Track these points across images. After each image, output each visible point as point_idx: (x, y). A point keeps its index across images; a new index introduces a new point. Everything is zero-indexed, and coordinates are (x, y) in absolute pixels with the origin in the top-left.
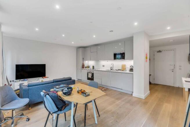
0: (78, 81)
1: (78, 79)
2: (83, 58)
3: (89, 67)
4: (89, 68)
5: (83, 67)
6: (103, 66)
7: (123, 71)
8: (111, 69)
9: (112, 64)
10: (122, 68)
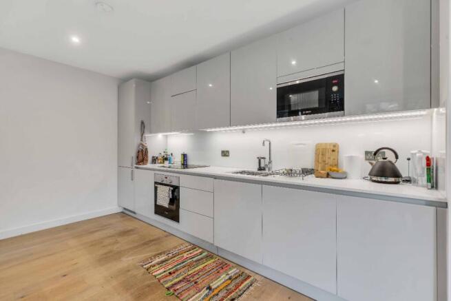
0: (122, 212)
1: (125, 209)
2: (142, 123)
3: (166, 159)
4: (166, 163)
5: (142, 156)
6: (225, 154)
7: (328, 176)
8: (260, 169)
9: (267, 144)
10: (317, 161)
